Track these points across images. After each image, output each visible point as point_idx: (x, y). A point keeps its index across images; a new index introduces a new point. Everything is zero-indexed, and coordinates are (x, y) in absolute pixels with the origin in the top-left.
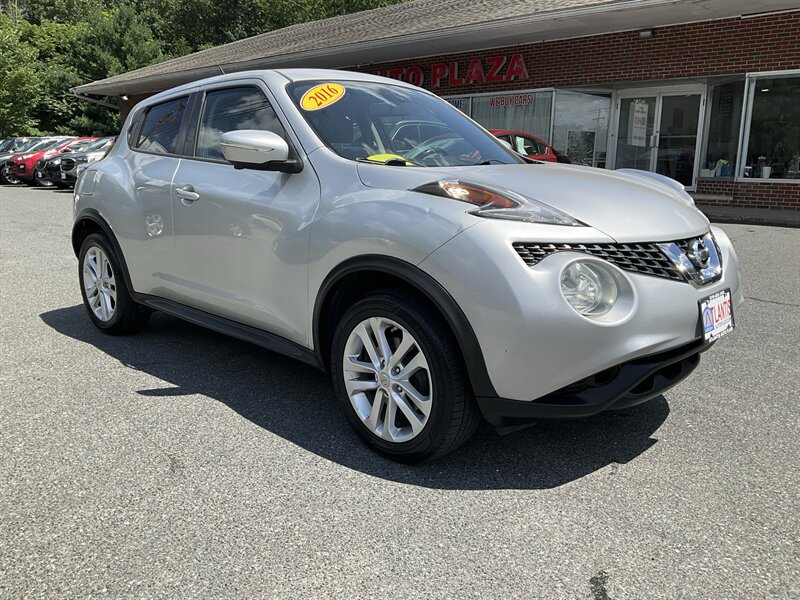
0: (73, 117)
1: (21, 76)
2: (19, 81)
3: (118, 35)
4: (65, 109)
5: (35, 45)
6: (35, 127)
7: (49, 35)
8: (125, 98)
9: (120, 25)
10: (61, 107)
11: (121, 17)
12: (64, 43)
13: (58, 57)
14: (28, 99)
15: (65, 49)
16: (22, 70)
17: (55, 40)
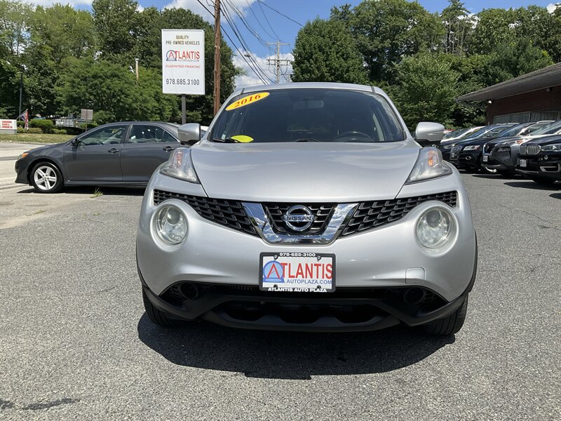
0: (476, 116)
1: (445, 92)
2: (443, 95)
3: (515, 58)
4: (471, 112)
5: (461, 71)
6: (451, 124)
7: (472, 63)
8: (490, 102)
9: (518, 50)
10: (469, 110)
11: (519, 45)
12: (480, 68)
13: (475, 77)
14: (448, 106)
15: (480, 72)
16: (446, 88)
17: (474, 66)
